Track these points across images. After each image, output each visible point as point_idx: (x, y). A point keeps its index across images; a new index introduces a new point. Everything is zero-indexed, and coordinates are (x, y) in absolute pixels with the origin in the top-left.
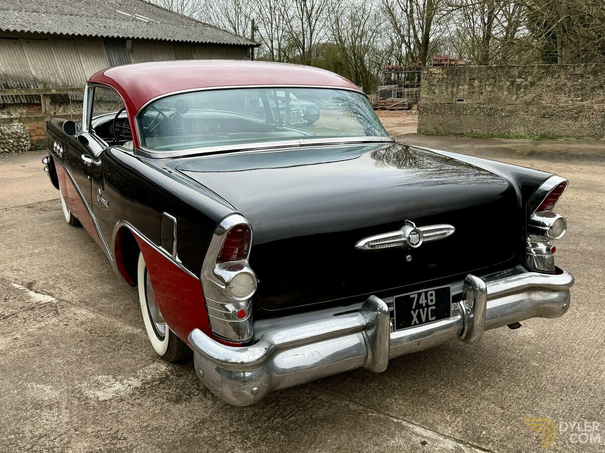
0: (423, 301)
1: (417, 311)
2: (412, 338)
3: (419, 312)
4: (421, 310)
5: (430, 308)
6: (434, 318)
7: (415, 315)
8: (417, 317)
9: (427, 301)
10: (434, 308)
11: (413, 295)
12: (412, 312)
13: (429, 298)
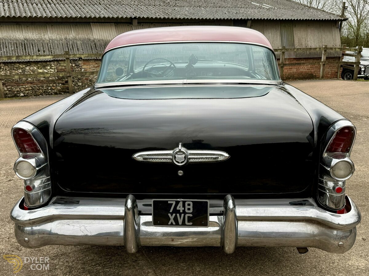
0: (180, 208)
1: (174, 215)
2: (165, 234)
3: (176, 216)
4: (178, 215)
5: (187, 215)
6: (191, 223)
7: (172, 217)
8: (174, 219)
9: (185, 209)
10: (191, 215)
11: (172, 201)
12: (169, 215)
13: (187, 207)
